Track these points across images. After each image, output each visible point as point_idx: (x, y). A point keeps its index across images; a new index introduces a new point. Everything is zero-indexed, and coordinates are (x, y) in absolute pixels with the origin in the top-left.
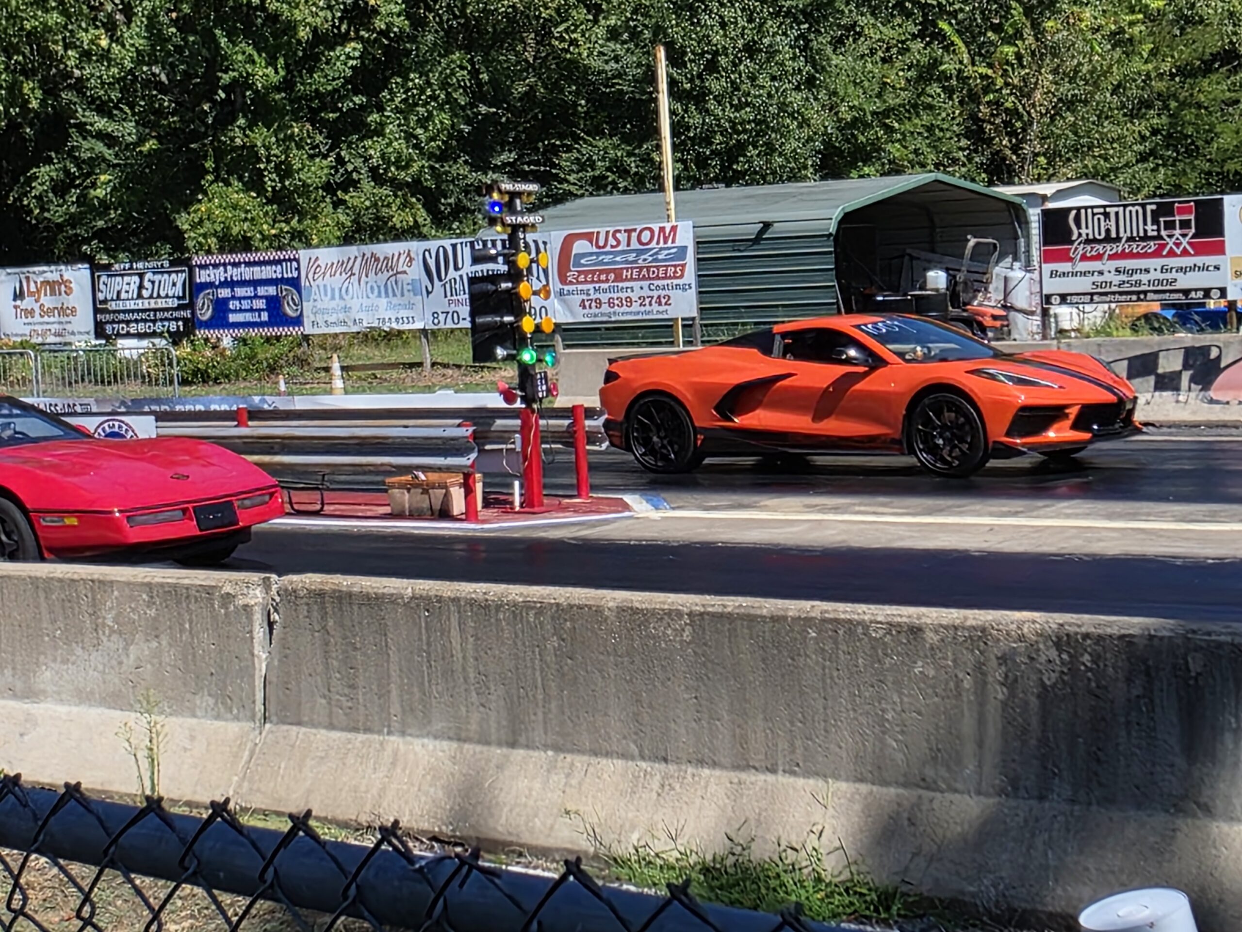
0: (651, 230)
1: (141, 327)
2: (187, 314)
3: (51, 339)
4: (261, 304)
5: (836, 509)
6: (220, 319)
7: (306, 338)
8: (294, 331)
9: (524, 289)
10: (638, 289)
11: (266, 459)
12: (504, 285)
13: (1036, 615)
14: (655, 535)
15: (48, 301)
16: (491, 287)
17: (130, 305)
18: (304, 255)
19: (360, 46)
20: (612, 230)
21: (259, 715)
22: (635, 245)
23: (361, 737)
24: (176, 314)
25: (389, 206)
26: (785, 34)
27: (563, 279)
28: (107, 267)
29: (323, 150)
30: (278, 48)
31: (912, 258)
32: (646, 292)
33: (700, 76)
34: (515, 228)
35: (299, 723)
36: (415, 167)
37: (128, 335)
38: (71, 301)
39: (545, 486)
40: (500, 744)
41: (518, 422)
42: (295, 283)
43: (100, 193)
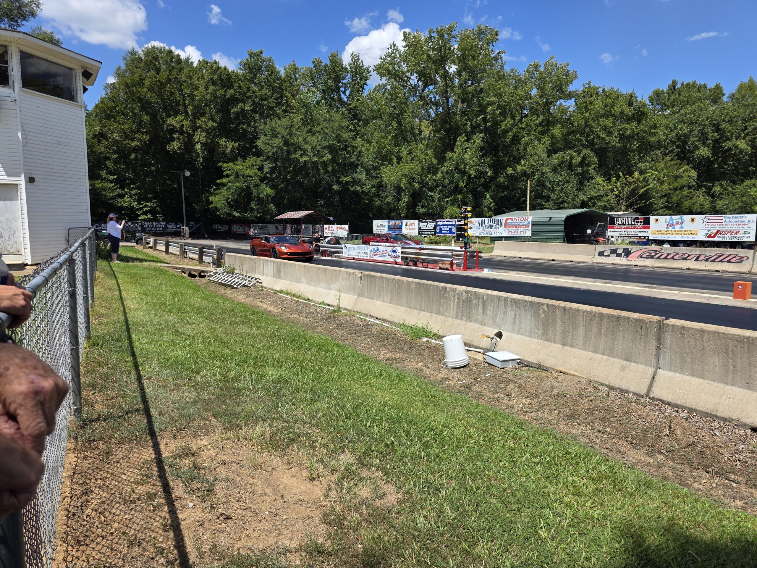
0: (523, 218)
1: (427, 233)
2: (435, 230)
3: (411, 234)
4: (448, 229)
6: (441, 232)
9: (466, 227)
11: (418, 256)
12: (463, 226)
14: (481, 276)
15: (411, 227)
17: (425, 228)
20: (515, 218)
21: (358, 295)
22: (520, 221)
23: (371, 300)
27: (505, 227)
28: (422, 221)
31: (584, 227)
32: (521, 231)
34: (466, 215)
35: (363, 297)
37: (424, 234)
38: (414, 227)
39: (468, 266)
41: (463, 253)
42: (454, 225)
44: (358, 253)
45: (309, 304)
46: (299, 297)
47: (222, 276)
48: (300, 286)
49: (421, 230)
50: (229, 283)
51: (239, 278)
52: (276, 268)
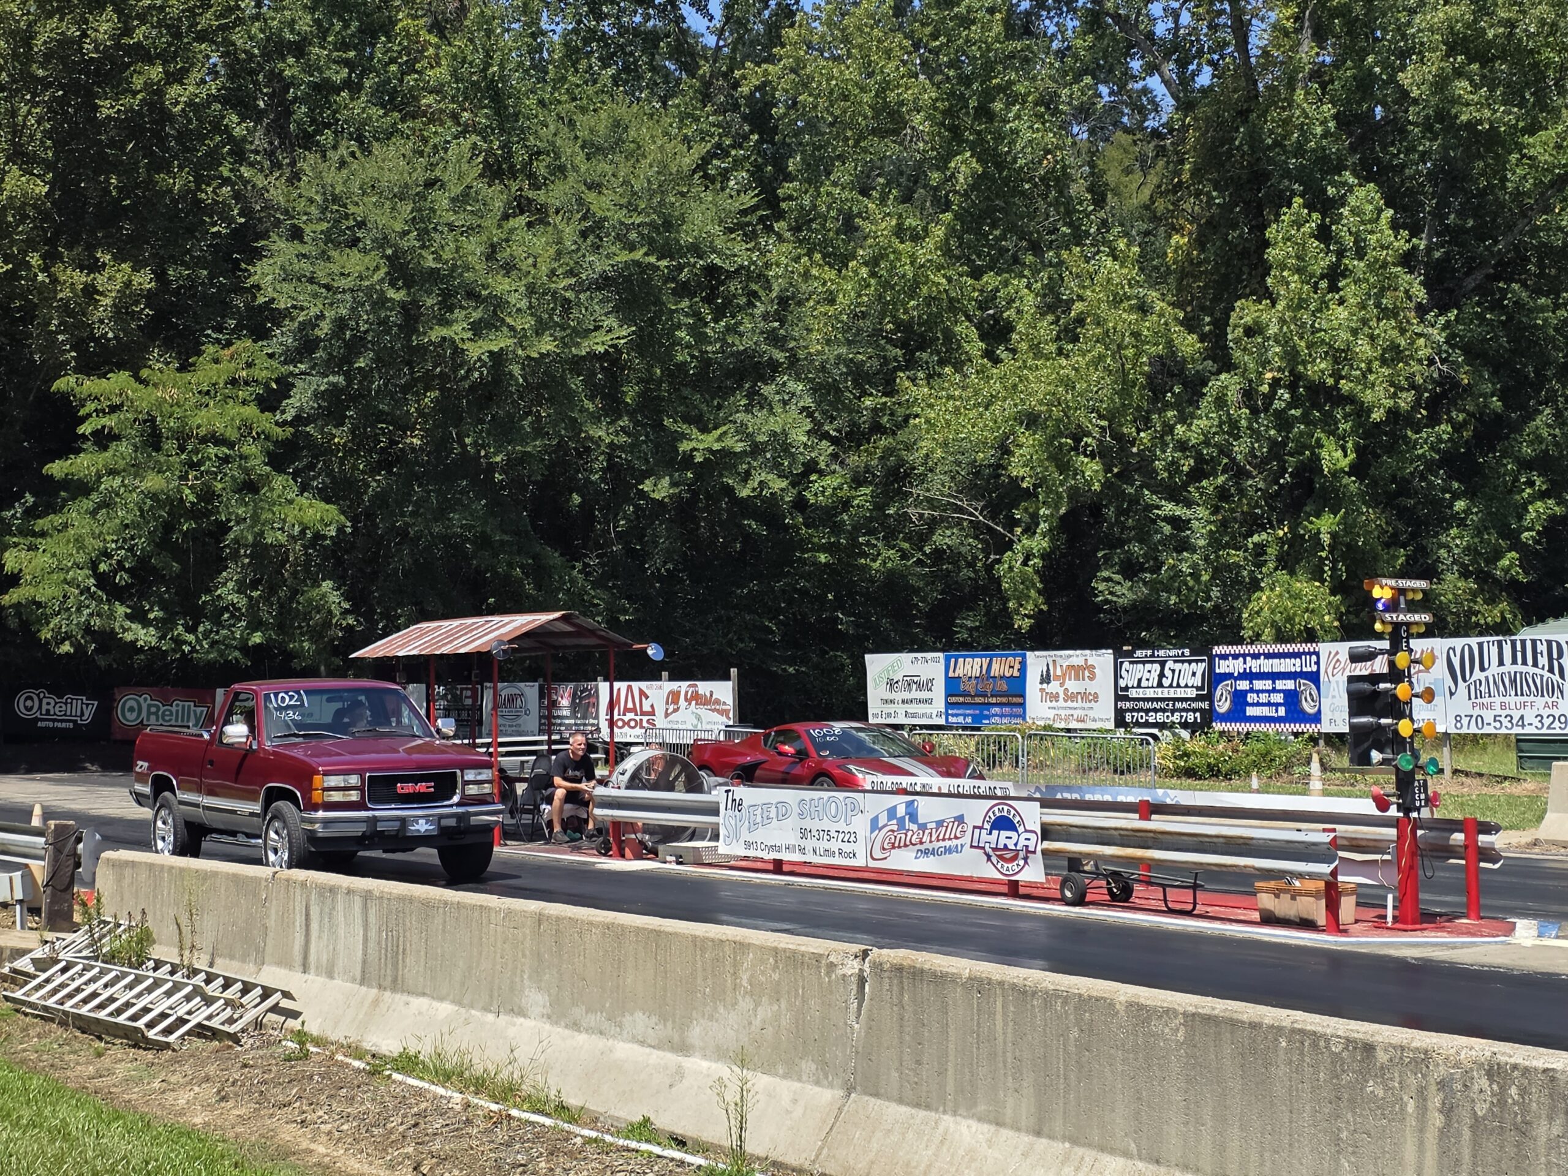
1: (1160, 717)
2: (1205, 705)
3: (1073, 725)
4: (1278, 698)
6: (1239, 712)
8: (1310, 728)
9: (1402, 690)
12: (1383, 686)
15: (1073, 686)
16: (1366, 686)
17: (1150, 693)
18: (1324, 648)
21: (849, 1084)
24: (1194, 705)
28: (1129, 654)
34: (1397, 626)
37: (1147, 724)
38: (1092, 687)
42: (1314, 677)
44: (804, 833)
45: (568, 1136)
46: (507, 1092)
47: (81, 975)
48: (511, 1032)
49: (1128, 705)
50: (121, 1019)
51: (177, 987)
52: (380, 931)
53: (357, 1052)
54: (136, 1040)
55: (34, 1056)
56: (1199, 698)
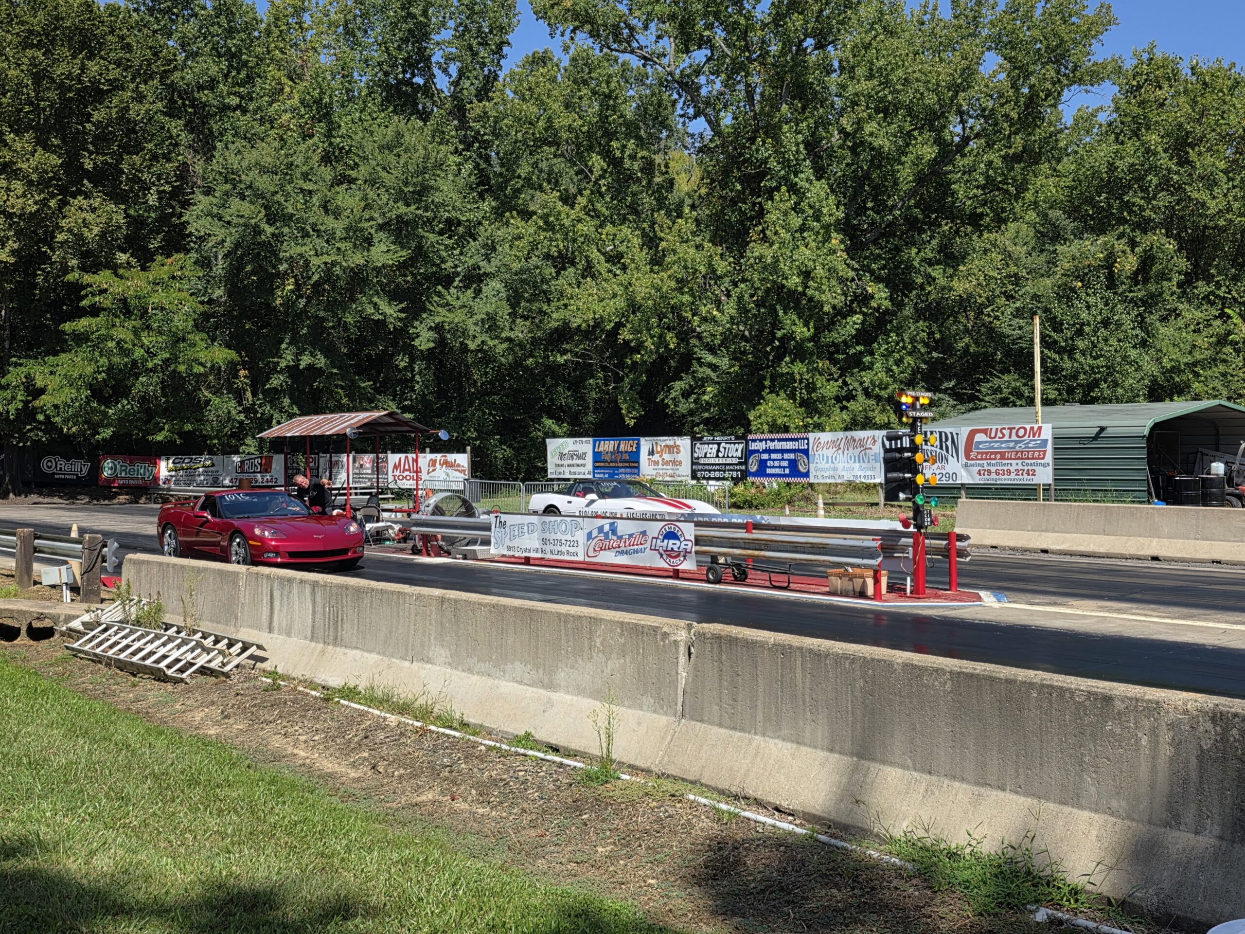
0: (1025, 429)
1: (717, 474)
2: (743, 467)
3: (667, 479)
4: (785, 464)
5: (1119, 611)
6: (762, 471)
7: (811, 485)
8: (803, 480)
9: (919, 457)
10: (1015, 465)
11: (756, 553)
12: (906, 455)
13: (1198, 696)
14: (993, 618)
15: (667, 457)
16: (898, 455)
17: (712, 461)
18: (811, 436)
19: (861, 317)
20: (1000, 427)
21: (679, 713)
22: (1014, 437)
23: (738, 734)
24: (737, 467)
25: (873, 410)
26: (1128, 313)
27: (968, 457)
28: (700, 439)
29: (836, 376)
30: (810, 317)
31: (1203, 454)
32: (1020, 467)
33: (1072, 339)
34: (915, 419)
35: (702, 721)
36: (891, 388)
37: (709, 478)
38: (679, 457)
39: (927, 582)
40: (822, 749)
41: (911, 540)
42: (806, 452)
43: (706, 397)
44: (544, 541)
45: (474, 745)
47: (116, 633)
48: (423, 673)
49: (699, 467)
50: (148, 662)
51: (184, 642)
52: (324, 607)
53: (312, 685)
54: (160, 677)
55: (91, 687)
56: (740, 464)
